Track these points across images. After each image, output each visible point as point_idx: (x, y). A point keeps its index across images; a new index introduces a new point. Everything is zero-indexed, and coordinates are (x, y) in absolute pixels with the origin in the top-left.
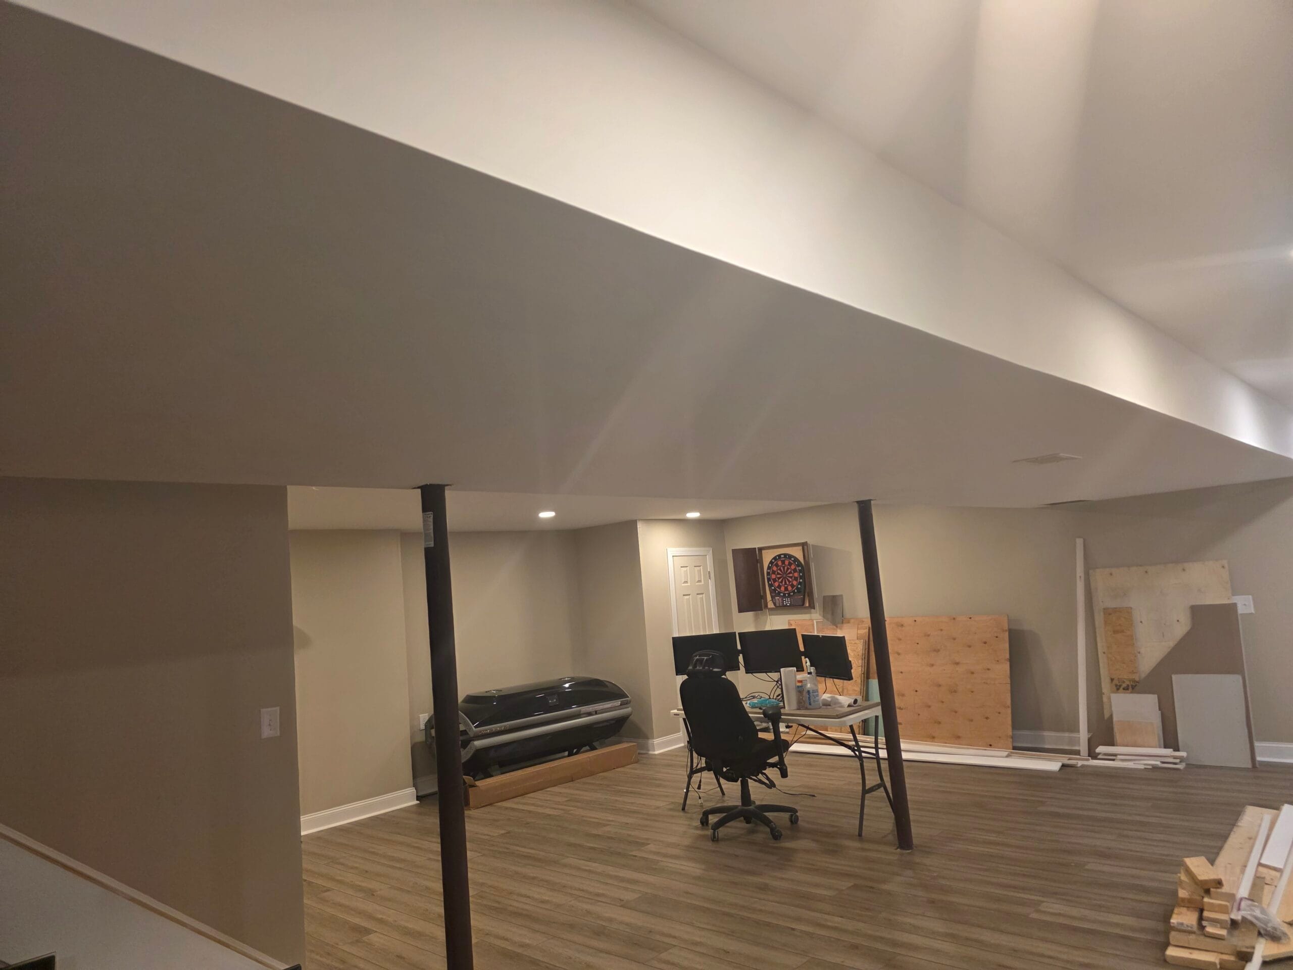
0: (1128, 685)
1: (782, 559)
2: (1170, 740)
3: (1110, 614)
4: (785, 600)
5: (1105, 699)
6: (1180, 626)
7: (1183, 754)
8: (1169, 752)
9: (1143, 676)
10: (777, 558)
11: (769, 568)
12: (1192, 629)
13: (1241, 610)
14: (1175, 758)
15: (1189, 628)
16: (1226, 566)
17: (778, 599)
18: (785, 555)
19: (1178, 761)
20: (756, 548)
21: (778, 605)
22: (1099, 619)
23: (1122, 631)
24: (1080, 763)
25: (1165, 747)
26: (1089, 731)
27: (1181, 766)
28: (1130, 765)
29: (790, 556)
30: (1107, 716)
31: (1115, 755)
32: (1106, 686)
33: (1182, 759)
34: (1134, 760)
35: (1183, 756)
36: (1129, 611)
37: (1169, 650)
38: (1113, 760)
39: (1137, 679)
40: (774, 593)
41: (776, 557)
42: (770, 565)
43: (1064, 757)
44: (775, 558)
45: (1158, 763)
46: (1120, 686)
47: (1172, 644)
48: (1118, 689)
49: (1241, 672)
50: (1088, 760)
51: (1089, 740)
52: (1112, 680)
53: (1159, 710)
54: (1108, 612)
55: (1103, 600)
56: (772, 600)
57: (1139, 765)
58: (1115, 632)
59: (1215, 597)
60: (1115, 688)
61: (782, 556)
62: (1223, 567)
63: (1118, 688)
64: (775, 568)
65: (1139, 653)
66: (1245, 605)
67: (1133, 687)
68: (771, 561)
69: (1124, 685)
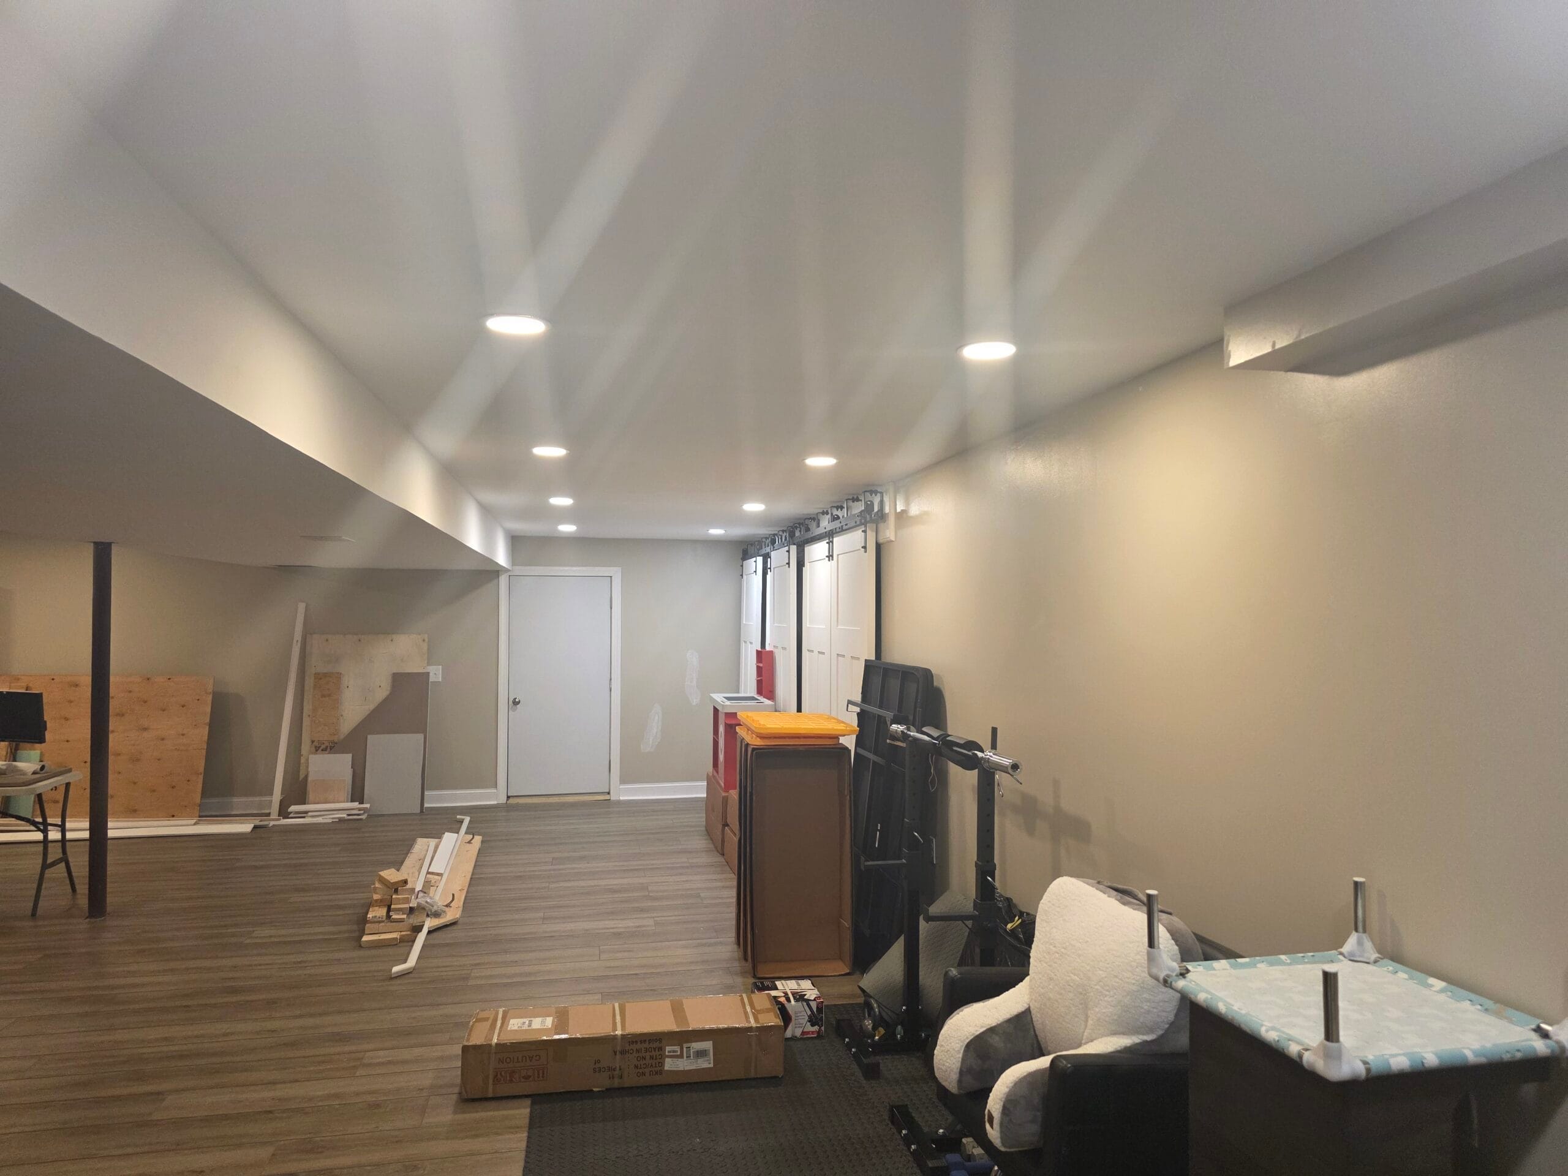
0: (327, 747)
2: (357, 794)
3: (321, 679)
5: (303, 760)
6: (382, 690)
7: (367, 806)
8: (356, 805)
9: (342, 737)
12: (390, 694)
13: (432, 678)
14: (360, 809)
15: (388, 693)
16: (426, 639)
19: (362, 812)
22: (309, 682)
23: (329, 695)
24: (272, 823)
25: (352, 801)
26: (282, 794)
27: (364, 817)
28: (320, 820)
30: (302, 776)
31: (306, 812)
32: (306, 747)
33: (365, 810)
34: (324, 815)
35: (367, 808)
36: (339, 676)
37: (369, 712)
38: (304, 817)
39: (336, 741)
43: (255, 819)
45: (345, 816)
46: (320, 747)
47: (372, 707)
48: (317, 751)
49: (424, 732)
50: (279, 820)
51: (281, 802)
52: (313, 742)
53: (352, 768)
54: (318, 677)
55: (316, 665)
57: (327, 819)
58: (323, 696)
59: (414, 667)
60: (313, 749)
62: (423, 640)
63: (317, 749)
65: (342, 716)
66: (436, 673)
67: (332, 747)
69: (323, 747)
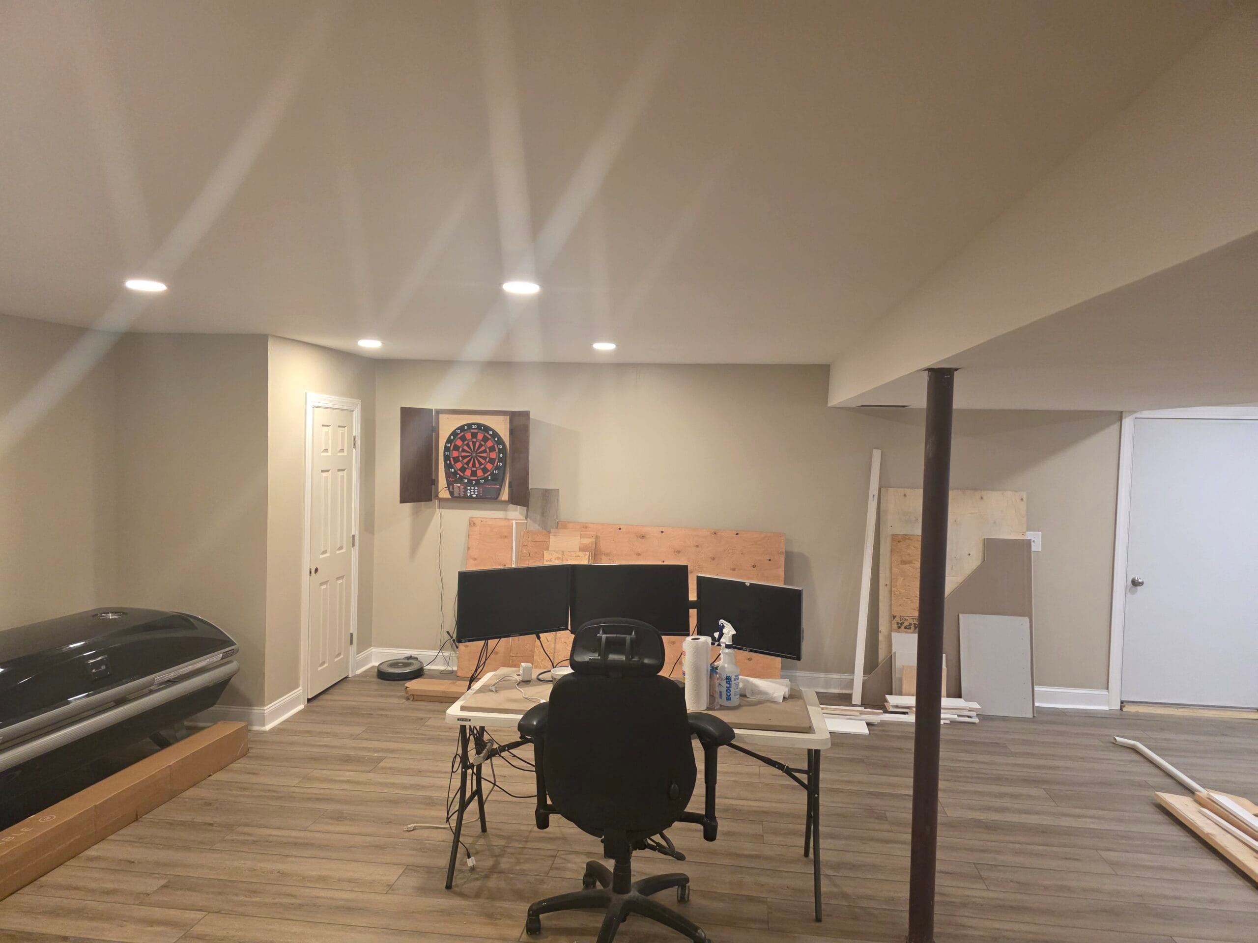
0: (910, 624)
1: (472, 431)
2: (953, 687)
3: (898, 542)
4: (470, 490)
5: (883, 638)
6: (973, 560)
7: (976, 705)
8: (964, 703)
10: (466, 427)
11: (449, 441)
12: (982, 565)
13: (1034, 548)
14: (967, 709)
16: (1025, 499)
17: (459, 487)
18: (479, 426)
19: (971, 713)
20: (432, 410)
21: (456, 494)
22: (886, 546)
23: (910, 562)
26: (864, 676)
27: (975, 720)
29: (487, 429)
32: (883, 624)
33: (974, 711)
35: (977, 708)
37: (956, 586)
40: (452, 478)
41: (464, 426)
42: (452, 437)
44: (461, 428)
45: (956, 717)
46: (902, 624)
47: (960, 579)
48: (899, 628)
49: (1029, 615)
54: (897, 539)
55: (891, 526)
56: (448, 487)
58: (903, 562)
59: (1008, 533)
60: (895, 626)
61: (475, 427)
62: (1022, 499)
63: (899, 626)
64: (459, 443)
66: (1036, 539)
68: (455, 431)
69: (906, 624)
